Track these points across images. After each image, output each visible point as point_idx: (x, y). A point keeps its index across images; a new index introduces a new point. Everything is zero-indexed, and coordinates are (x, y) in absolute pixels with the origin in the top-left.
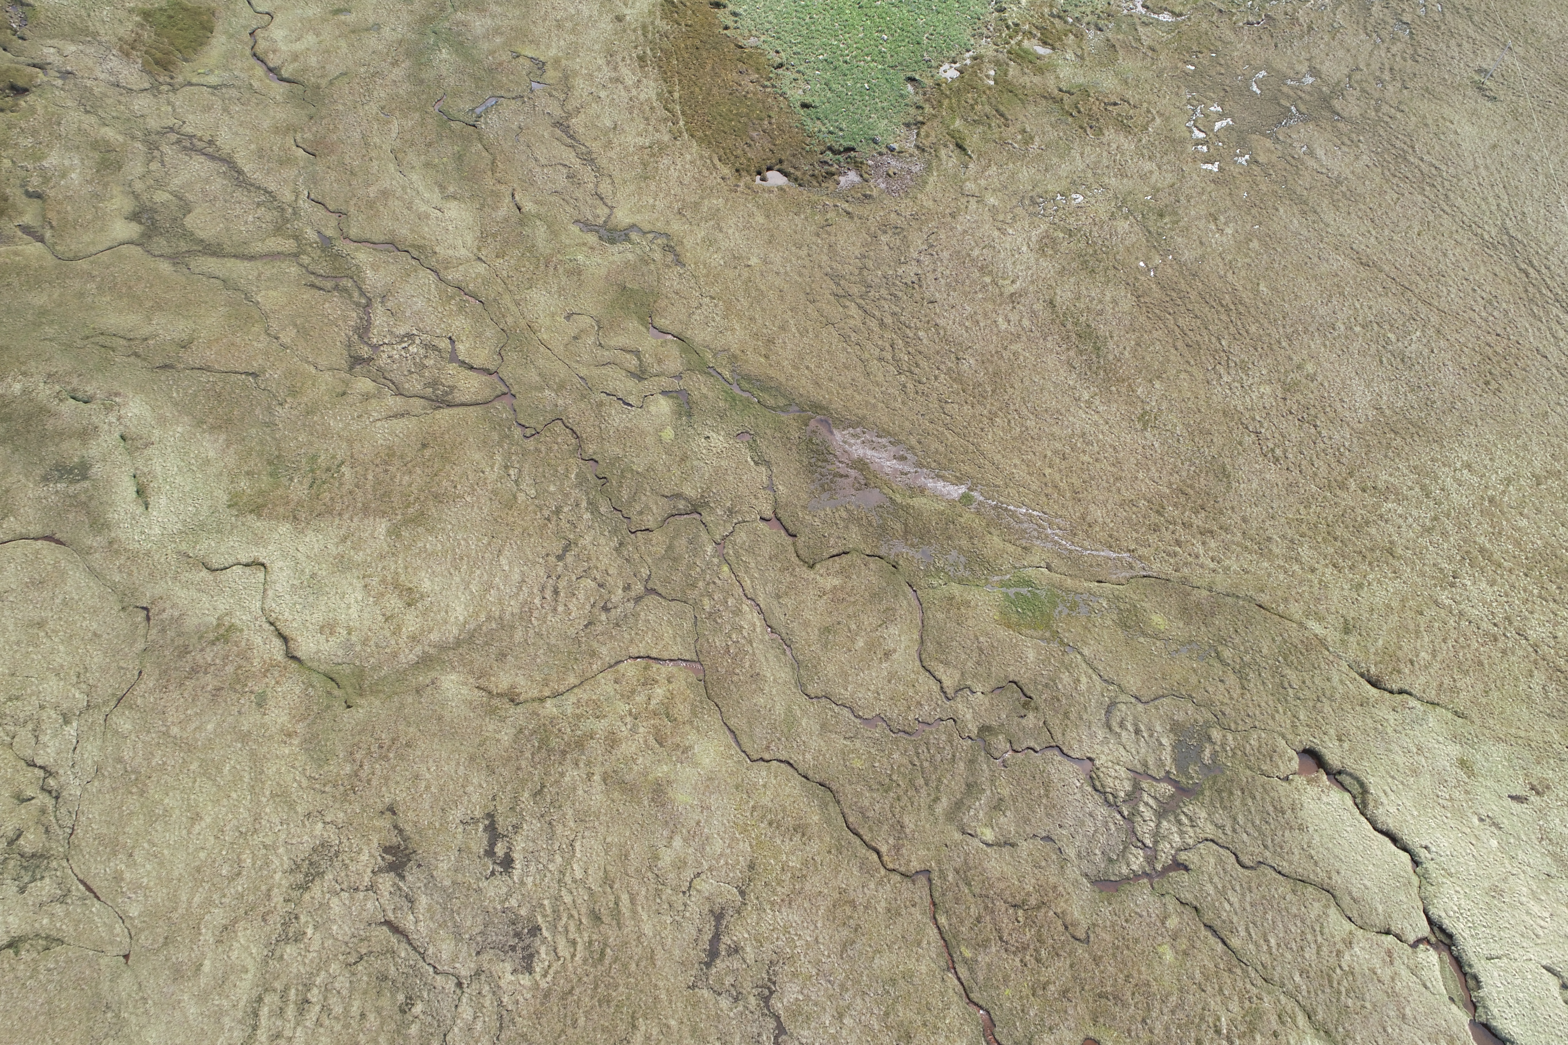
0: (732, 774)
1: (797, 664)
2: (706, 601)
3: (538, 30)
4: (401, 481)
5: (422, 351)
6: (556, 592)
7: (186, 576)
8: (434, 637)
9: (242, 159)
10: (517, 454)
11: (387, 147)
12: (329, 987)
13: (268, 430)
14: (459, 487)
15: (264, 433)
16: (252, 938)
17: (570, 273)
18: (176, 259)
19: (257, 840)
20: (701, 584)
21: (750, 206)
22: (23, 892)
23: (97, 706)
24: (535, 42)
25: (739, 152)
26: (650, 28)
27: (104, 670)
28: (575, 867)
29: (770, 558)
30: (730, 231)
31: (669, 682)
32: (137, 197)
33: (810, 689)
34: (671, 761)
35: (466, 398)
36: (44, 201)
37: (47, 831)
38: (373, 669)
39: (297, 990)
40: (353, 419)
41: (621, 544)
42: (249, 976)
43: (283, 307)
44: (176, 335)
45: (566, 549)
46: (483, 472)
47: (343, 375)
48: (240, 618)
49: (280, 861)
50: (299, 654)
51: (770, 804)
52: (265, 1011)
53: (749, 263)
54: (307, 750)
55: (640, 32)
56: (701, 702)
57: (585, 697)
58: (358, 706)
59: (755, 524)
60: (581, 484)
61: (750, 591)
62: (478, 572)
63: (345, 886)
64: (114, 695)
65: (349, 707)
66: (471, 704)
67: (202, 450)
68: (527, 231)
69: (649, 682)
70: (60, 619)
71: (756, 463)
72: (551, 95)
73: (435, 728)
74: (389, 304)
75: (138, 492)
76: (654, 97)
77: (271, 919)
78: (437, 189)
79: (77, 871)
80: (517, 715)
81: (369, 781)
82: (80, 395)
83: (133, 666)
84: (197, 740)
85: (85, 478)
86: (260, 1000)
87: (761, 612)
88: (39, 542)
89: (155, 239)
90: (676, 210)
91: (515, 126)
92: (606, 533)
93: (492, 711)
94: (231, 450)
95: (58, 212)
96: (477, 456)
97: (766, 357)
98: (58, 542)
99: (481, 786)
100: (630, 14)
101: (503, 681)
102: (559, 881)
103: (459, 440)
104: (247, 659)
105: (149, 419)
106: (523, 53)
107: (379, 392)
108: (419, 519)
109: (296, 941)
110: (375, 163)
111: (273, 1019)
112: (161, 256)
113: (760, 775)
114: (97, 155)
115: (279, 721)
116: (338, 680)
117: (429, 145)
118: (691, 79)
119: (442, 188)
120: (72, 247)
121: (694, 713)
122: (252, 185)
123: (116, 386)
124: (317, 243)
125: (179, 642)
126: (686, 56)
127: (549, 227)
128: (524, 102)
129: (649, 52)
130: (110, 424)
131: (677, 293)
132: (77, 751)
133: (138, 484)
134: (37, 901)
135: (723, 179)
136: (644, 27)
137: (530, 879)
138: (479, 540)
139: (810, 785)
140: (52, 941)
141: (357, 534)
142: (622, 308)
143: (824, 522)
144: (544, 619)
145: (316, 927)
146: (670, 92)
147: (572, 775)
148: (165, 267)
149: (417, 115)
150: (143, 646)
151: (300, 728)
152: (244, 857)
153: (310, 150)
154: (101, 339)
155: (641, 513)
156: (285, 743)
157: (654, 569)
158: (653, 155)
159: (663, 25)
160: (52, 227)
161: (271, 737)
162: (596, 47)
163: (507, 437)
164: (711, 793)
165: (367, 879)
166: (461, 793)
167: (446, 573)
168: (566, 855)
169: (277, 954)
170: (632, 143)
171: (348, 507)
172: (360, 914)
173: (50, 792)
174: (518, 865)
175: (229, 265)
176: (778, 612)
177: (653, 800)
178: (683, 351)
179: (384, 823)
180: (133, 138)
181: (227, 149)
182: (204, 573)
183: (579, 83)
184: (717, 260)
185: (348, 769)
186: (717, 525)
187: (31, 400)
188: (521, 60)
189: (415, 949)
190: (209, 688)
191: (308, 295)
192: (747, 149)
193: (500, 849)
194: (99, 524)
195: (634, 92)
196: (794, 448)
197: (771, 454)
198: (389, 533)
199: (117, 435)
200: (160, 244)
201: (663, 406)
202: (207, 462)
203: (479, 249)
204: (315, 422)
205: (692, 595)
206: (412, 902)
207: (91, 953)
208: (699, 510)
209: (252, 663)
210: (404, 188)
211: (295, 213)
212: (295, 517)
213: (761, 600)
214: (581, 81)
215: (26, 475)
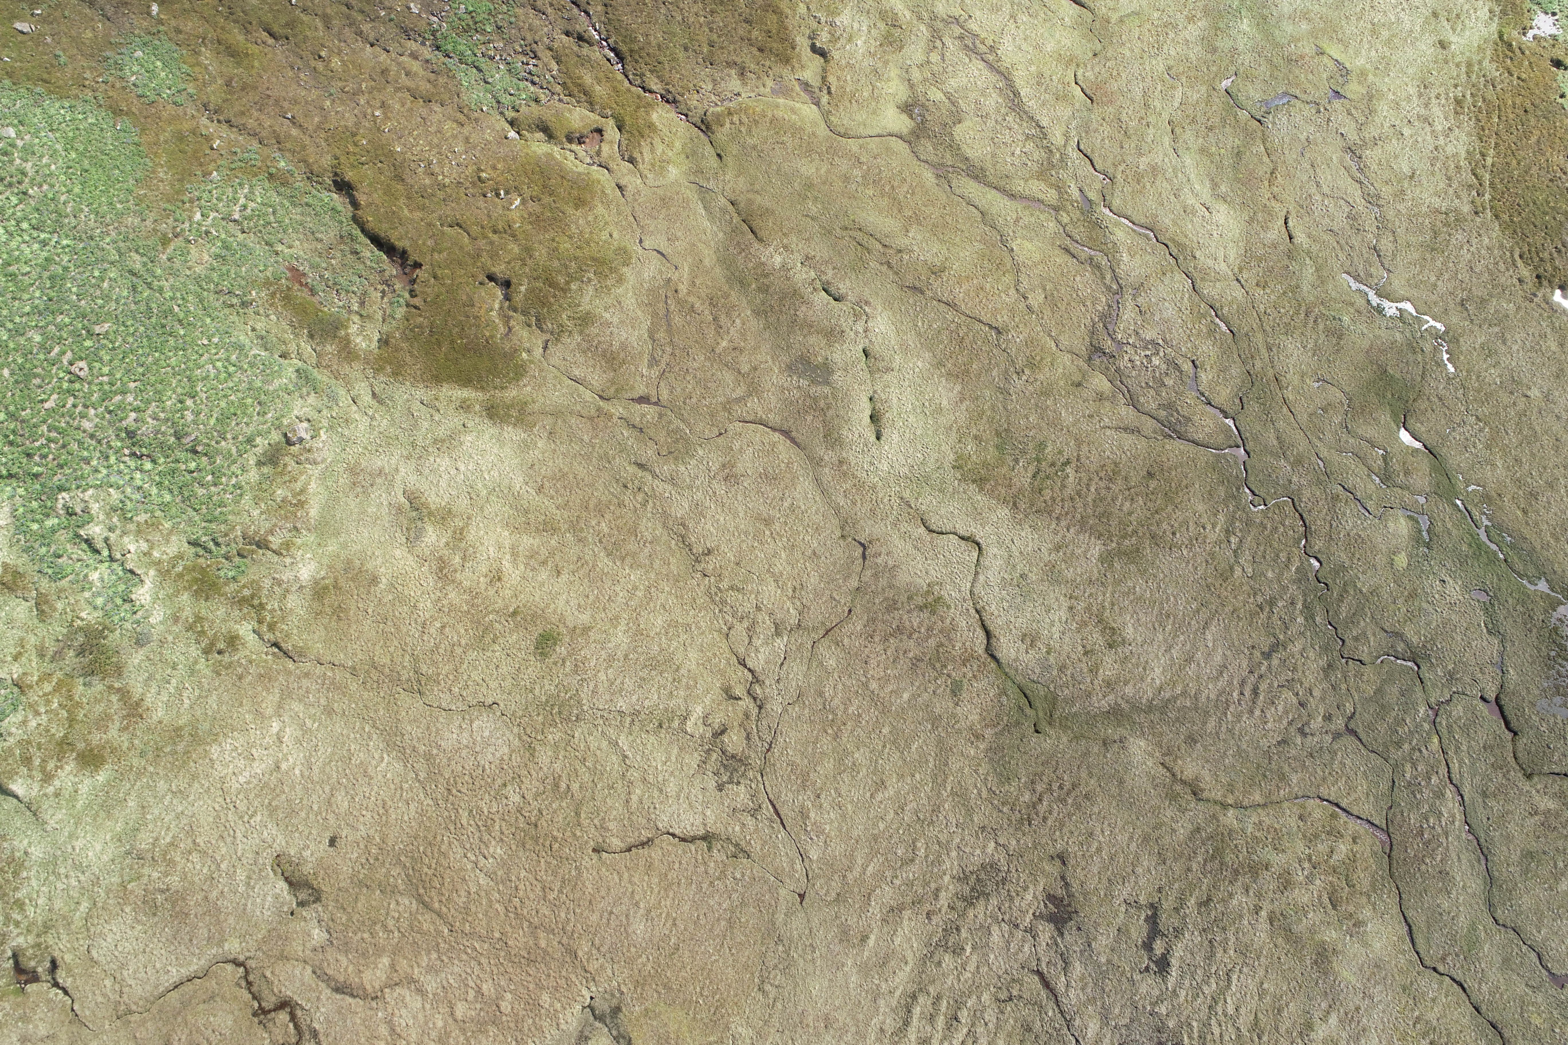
0: (1401, 971)
1: (1490, 879)
2: (1408, 767)
3: (1350, 29)
4: (1122, 505)
5: (1164, 367)
6: (1255, 692)
7: (904, 527)
8: (1129, 690)
9: (1020, 79)
10: (1241, 521)
11: (1166, 116)
12: (978, 1014)
13: (1001, 397)
14: (1178, 535)
15: (997, 398)
16: (914, 931)
17: (1328, 332)
18: (942, 172)
19: (932, 832)
20: (1406, 746)
21: (1544, 324)
22: (721, 790)
23: (806, 629)
24: (1344, 43)
25: (1546, 255)
26: (1476, 68)
27: (817, 594)
28: (1229, 1000)
29: (1484, 747)
30: (1515, 348)
31: (1354, 841)
32: (912, 86)
33: (1499, 913)
34: (1341, 929)
35: (1199, 436)
36: (826, 61)
37: (748, 738)
38: (1065, 700)
39: (948, 1003)
40: (1084, 417)
41: (1329, 666)
42: (908, 969)
43: (1036, 265)
44: (929, 257)
45: (1275, 647)
46: (1204, 529)
47: (1081, 363)
48: (949, 593)
49: (951, 864)
50: (999, 655)
51: (1435, 1022)
52: (917, 1011)
53: (1529, 393)
54: (991, 759)
55: (1464, 69)
56: (1383, 878)
57: (1267, 821)
58: (1046, 734)
59: (1475, 702)
60: (1300, 581)
61: (1456, 777)
62: (1182, 638)
63: (1006, 918)
64: (823, 623)
65: (1037, 732)
66: (1154, 780)
67: (937, 395)
68: (1294, 266)
69: (1335, 834)
70: (786, 523)
71: (1489, 632)
72: (1349, 114)
73: (1114, 791)
74: (1140, 300)
75: (871, 417)
76: (1463, 155)
77: (935, 919)
78: (1208, 183)
79: (769, 790)
80: (1198, 812)
81: (1045, 819)
82: (832, 289)
83: (845, 600)
84: (892, 704)
85: (827, 383)
86: (914, 997)
87: (1463, 803)
88: (777, 434)
89: (923, 141)
90: (1458, 300)
91: (1303, 137)
92: (1317, 647)
93: (1173, 797)
94: (963, 407)
95: (838, 78)
96: (1201, 507)
97: (1525, 512)
98: (793, 441)
99: (1149, 871)
100: (1457, 42)
101: (1189, 768)
102: (1210, 1007)
103: (1184, 483)
104: (950, 640)
105: (893, 342)
106: (1328, 51)
107: (1114, 396)
108: (1132, 555)
109: (954, 952)
110: (1151, 131)
111: (924, 1022)
112: (926, 162)
113: (1429, 985)
114: (881, 25)
115: (970, 718)
116: (1032, 699)
117: (1210, 129)
118: (1510, 146)
119: (1215, 186)
120: (845, 122)
121: (1373, 886)
122: (1025, 112)
123: (867, 293)
124: (1077, 201)
125: (890, 593)
126: (1511, 116)
127: (1317, 270)
128: (1319, 112)
129: (1468, 96)
130: (856, 333)
131: (1440, 399)
132: (785, 667)
133: (874, 409)
134: (733, 805)
135: (1520, 280)
136: (1469, 65)
137: (1183, 993)
138: (1188, 603)
139: (1481, 1020)
140: (741, 852)
141: (1070, 548)
142: (1377, 394)
143: (1551, 730)
144: (1238, 717)
145: (974, 948)
146: (1483, 155)
147: (1240, 900)
148: (928, 176)
149: (1204, 89)
150: (856, 584)
151: (989, 733)
152: (919, 845)
153: (1088, 92)
154: (859, 235)
155: (1356, 639)
156: (972, 743)
157: (1359, 710)
158: (1447, 224)
159: (1492, 69)
160: (829, 93)
161: (959, 732)
162: (1410, 71)
163: (1234, 497)
164: (1377, 983)
165: (1028, 920)
166: (1129, 870)
167: (1150, 625)
168: (1221, 983)
169: (936, 958)
170: (1427, 201)
171: (1067, 514)
172: (1017, 954)
173: (755, 699)
174: (1174, 972)
175: (989, 196)
176: (1482, 814)
177: (1316, 962)
178: (1433, 468)
179: (1053, 869)
180: (920, 18)
181: (1006, 63)
182: (922, 530)
183: (1383, 108)
184: (1493, 375)
185: (1027, 797)
186: (1434, 686)
187: (788, 279)
188: (1325, 59)
189: (1061, 1012)
190: (911, 655)
191: (1061, 259)
192: (1555, 255)
193: (1159, 947)
194: (832, 438)
195: (1441, 141)
196: (1535, 630)
197: (1507, 627)
198: (1102, 559)
199: (861, 347)
200: (927, 148)
201: (1400, 526)
202: (939, 410)
203: (1241, 270)
204: (1047, 407)
205: (1395, 755)
206: (1066, 963)
207: (772, 878)
208: (1419, 661)
209: (954, 646)
210: (1175, 169)
211: (1062, 160)
212: (1015, 504)
213: (1466, 791)
214: (1386, 108)
215: (772, 358)
